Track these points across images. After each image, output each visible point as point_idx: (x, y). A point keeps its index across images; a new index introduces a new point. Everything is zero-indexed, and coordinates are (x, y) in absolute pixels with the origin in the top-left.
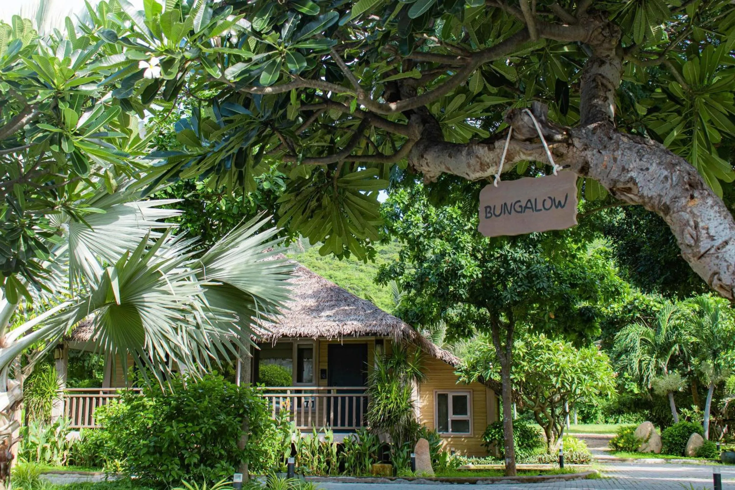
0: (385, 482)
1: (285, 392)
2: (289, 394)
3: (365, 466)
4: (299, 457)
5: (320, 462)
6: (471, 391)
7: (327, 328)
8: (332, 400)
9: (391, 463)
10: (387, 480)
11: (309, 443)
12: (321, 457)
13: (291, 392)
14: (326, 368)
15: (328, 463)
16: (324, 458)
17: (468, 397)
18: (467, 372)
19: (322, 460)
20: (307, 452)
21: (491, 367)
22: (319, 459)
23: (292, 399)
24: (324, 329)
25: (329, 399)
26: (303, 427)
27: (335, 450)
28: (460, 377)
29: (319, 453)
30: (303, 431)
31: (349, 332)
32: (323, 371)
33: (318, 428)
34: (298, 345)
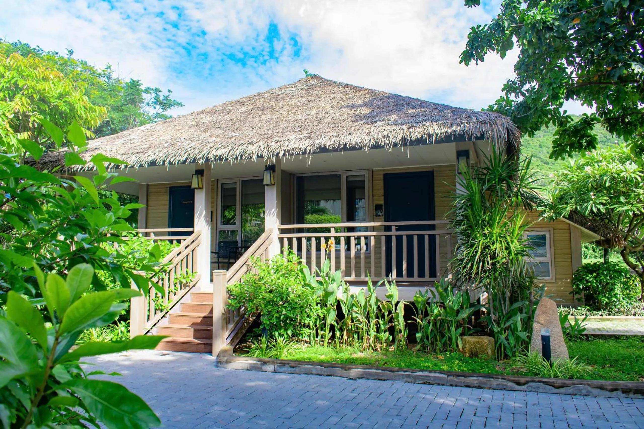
0: (504, 389)
1: (327, 230)
2: (333, 233)
3: (450, 339)
4: (349, 321)
5: (378, 330)
6: (552, 229)
7: (385, 133)
8: (394, 239)
9: (491, 334)
10: (510, 384)
11: (363, 304)
12: (381, 322)
13: (337, 231)
14: (382, 202)
15: (392, 330)
16: (385, 324)
17: (547, 236)
18: (552, 207)
19: (383, 327)
20: (359, 316)
21: (593, 197)
22: (378, 324)
23: (338, 240)
24: (380, 136)
25: (388, 239)
26: (352, 278)
27: (401, 311)
28: (544, 212)
29: (377, 317)
30: (352, 283)
31: (419, 136)
32: (378, 207)
33: (376, 279)
34: (347, 177)
